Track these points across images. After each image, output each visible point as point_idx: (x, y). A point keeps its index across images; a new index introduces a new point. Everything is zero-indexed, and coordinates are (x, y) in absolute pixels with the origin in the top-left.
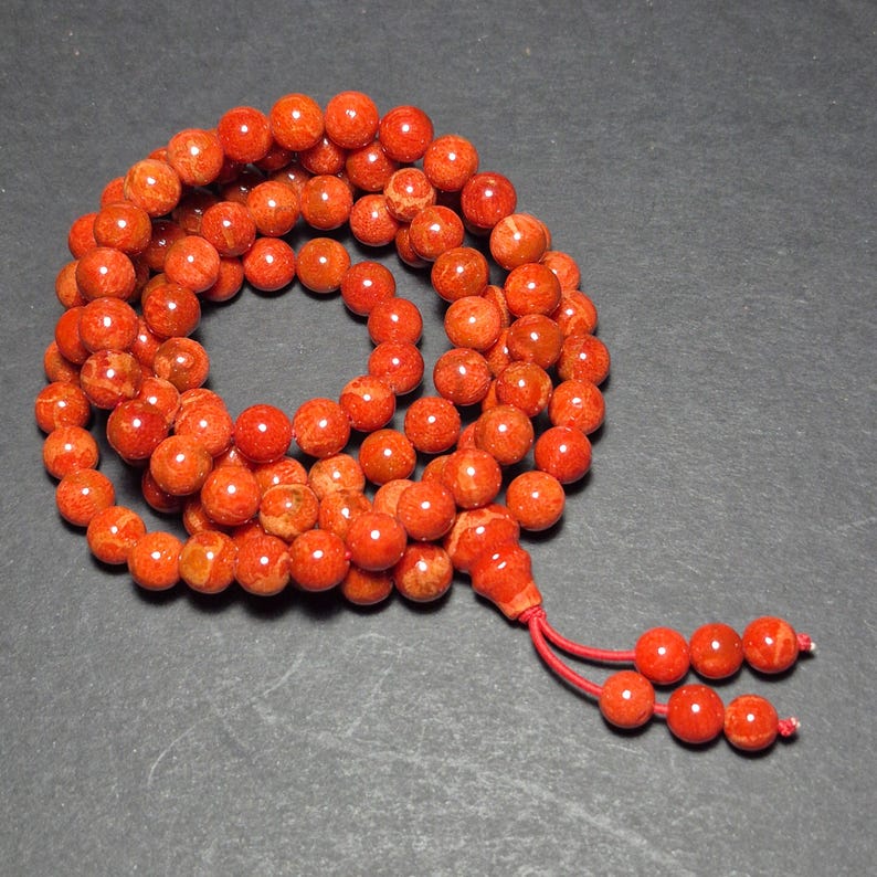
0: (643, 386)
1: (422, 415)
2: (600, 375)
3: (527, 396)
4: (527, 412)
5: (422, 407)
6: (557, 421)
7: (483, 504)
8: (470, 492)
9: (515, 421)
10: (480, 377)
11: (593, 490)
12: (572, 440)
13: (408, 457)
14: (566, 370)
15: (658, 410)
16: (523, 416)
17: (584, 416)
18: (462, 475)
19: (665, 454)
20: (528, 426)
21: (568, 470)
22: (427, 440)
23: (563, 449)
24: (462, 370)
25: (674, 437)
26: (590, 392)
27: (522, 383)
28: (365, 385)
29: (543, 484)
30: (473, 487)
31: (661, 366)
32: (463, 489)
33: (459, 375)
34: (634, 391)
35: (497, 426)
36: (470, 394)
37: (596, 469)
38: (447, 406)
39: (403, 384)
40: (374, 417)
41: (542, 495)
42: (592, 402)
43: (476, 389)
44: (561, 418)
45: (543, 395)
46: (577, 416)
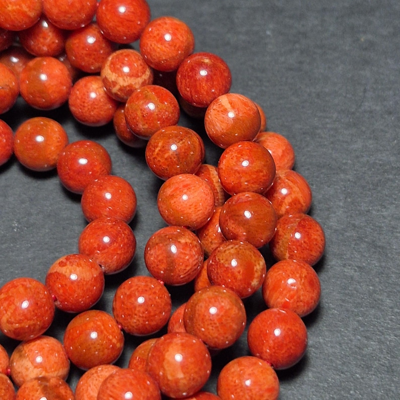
0: (359, 267)
1: (130, 296)
2: (315, 254)
3: (239, 277)
4: (240, 294)
5: (131, 287)
6: (271, 302)
7: (191, 394)
8: (177, 381)
9: (226, 304)
10: (192, 256)
11: (309, 375)
12: (286, 323)
13: (114, 341)
14: (280, 249)
15: (375, 291)
16: (235, 296)
17: (299, 297)
18: (168, 362)
19: (382, 338)
20: (240, 309)
21: (282, 355)
22: (135, 322)
23: (277, 332)
24: (174, 249)
25: (391, 320)
26: (305, 273)
27: (234, 263)
28: (72, 265)
29: (256, 372)
30: (180, 375)
31: (376, 247)
32: (170, 378)
33: (170, 254)
34: (349, 271)
35: (207, 309)
36: (181, 273)
37: (312, 353)
38: (157, 286)
39: (112, 262)
40: (79, 297)
41: (254, 383)
42: (307, 284)
43: (188, 268)
44: (276, 298)
45: (256, 275)
46: (291, 297)
